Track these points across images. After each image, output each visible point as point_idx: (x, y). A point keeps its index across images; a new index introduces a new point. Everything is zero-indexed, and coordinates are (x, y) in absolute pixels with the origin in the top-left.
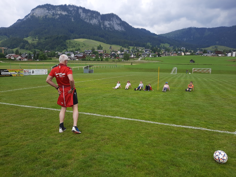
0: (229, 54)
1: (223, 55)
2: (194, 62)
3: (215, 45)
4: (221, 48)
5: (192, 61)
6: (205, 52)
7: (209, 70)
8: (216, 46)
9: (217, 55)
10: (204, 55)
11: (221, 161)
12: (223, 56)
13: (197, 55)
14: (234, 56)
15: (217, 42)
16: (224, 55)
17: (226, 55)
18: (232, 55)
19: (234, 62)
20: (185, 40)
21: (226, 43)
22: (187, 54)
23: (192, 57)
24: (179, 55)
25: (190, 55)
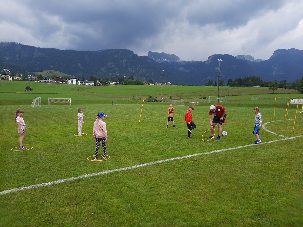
0: (70, 82)
1: (63, 82)
2: (31, 90)
3: (49, 69)
5: (28, 88)
6: (41, 78)
8: (51, 71)
9: (57, 82)
10: (41, 81)
12: (64, 83)
13: (30, 80)
14: (75, 84)
15: (52, 67)
16: (64, 82)
17: (66, 83)
18: (72, 83)
19: (78, 90)
22: (16, 79)
23: (26, 84)
24: (4, 80)
25: (21, 80)
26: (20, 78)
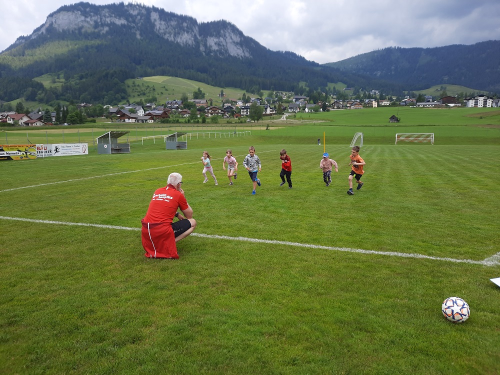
0: (471, 103)
1: (458, 105)
2: (398, 121)
3: (441, 83)
4: (453, 90)
5: (393, 118)
6: (421, 99)
7: (429, 136)
8: (444, 86)
9: (446, 105)
10: (419, 106)
11: (457, 317)
12: (459, 107)
13: (403, 105)
14: (480, 107)
15: (446, 78)
16: (460, 105)
17: (465, 105)
18: (476, 104)
19: (481, 118)
20: (379, 74)
21: (463, 78)
22: (383, 104)
23: (394, 111)
24: (366, 107)
25: (389, 106)
26: (388, 103)
